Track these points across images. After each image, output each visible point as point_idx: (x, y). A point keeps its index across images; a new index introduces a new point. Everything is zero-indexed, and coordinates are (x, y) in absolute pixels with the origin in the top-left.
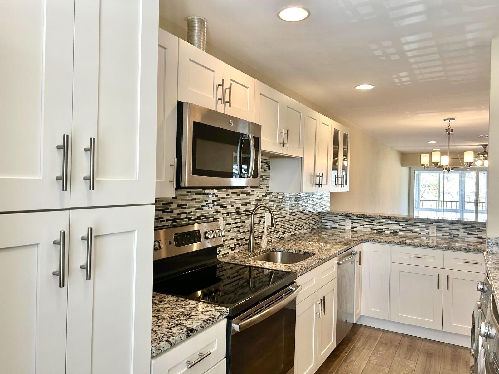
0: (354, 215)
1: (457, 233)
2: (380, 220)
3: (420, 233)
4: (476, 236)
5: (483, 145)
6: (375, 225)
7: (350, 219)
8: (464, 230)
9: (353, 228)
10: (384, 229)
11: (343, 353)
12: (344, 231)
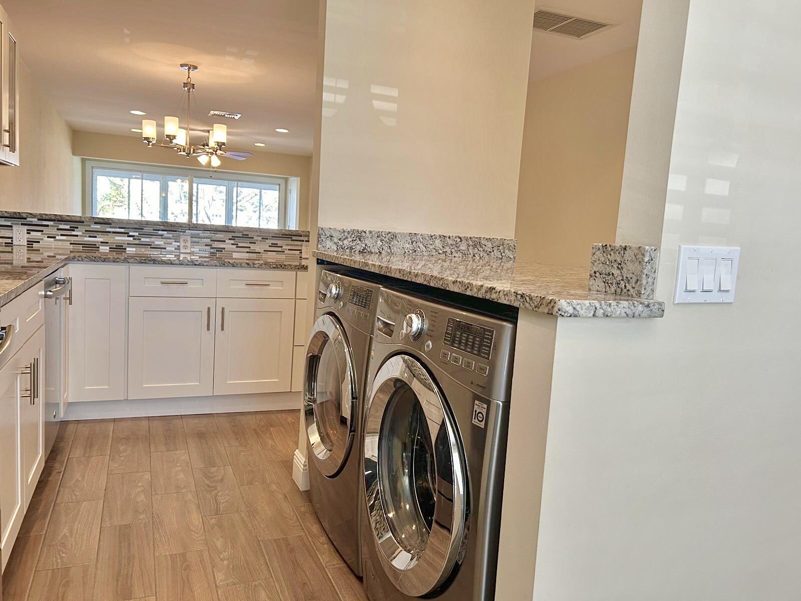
0: (33, 215)
1: (222, 245)
2: (90, 226)
3: (165, 248)
4: (248, 250)
6: (80, 236)
7: (22, 224)
8: (232, 242)
9: (30, 243)
10: (98, 242)
11: (52, 476)
12: (9, 249)
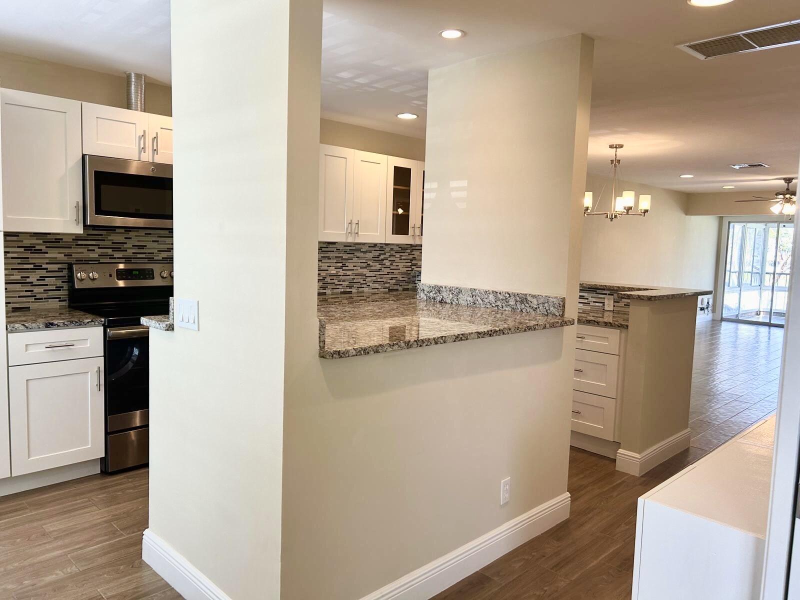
5: (785, 179)
